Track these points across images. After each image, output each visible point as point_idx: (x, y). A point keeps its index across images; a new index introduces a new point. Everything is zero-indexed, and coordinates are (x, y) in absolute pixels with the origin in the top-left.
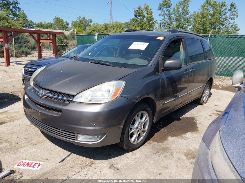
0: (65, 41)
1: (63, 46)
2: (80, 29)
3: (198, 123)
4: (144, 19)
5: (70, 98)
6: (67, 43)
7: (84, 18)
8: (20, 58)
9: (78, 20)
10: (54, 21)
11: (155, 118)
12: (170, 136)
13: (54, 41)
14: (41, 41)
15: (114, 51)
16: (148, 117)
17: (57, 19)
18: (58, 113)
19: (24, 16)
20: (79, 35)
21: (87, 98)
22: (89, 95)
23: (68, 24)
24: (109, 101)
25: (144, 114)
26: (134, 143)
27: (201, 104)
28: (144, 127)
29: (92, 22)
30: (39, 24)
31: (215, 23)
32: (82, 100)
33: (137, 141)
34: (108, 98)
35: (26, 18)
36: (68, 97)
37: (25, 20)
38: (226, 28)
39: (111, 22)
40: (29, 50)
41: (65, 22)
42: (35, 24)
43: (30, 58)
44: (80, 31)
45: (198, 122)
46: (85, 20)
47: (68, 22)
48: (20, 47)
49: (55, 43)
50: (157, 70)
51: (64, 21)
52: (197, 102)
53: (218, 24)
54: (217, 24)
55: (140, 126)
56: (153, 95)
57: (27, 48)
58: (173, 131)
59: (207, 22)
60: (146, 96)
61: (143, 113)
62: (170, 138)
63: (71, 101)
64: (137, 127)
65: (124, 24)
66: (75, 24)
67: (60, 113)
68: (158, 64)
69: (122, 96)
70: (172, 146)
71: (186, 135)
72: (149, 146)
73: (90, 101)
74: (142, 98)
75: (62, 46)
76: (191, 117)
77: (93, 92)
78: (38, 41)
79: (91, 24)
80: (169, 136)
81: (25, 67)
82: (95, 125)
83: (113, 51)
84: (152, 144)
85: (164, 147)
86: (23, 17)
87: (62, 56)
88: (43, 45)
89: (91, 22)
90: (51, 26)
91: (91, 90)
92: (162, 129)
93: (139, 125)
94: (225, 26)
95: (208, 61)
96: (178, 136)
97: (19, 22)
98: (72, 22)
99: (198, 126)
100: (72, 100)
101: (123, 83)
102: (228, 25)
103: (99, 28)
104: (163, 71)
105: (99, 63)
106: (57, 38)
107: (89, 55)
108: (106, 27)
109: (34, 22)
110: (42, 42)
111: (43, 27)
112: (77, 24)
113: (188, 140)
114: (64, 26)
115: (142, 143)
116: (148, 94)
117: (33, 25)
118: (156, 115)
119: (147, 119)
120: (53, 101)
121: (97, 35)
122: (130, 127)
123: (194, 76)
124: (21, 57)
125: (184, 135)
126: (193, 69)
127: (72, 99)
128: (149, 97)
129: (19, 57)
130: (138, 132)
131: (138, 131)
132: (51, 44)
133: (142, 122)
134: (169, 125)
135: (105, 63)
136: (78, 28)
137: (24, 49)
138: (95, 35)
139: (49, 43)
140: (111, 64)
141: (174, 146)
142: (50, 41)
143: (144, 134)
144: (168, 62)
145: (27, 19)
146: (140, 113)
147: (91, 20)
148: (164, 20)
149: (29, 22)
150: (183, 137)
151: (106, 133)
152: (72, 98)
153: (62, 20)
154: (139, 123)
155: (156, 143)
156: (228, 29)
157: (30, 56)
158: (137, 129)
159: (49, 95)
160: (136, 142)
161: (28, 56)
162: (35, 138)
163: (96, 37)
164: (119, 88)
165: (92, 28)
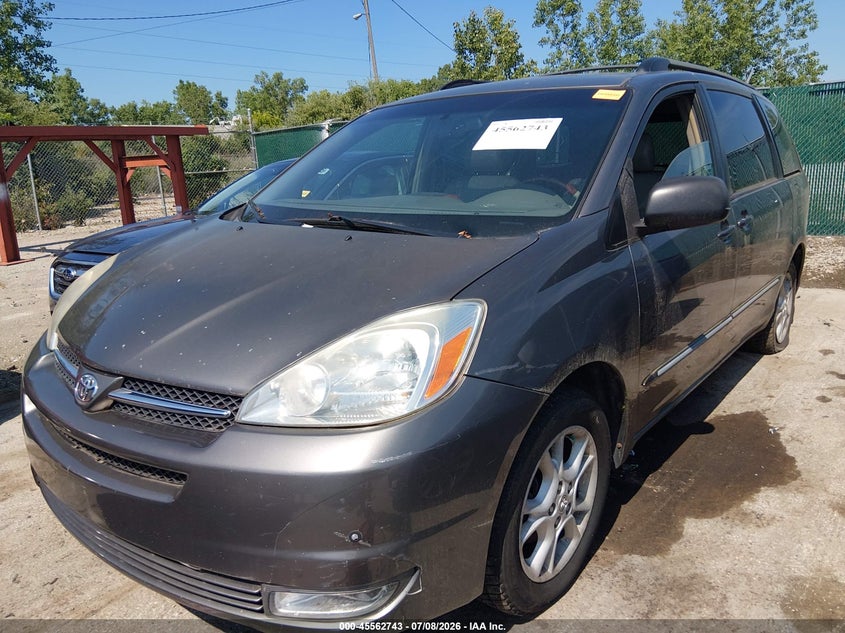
0: (216, 156)
1: (209, 175)
2: (266, 115)
3: (787, 441)
4: (489, 59)
5: (221, 404)
6: (221, 164)
7: (278, 77)
8: (59, 231)
9: (258, 87)
10: (177, 96)
11: (619, 445)
12: (690, 515)
13: (175, 162)
14: (129, 164)
15: (400, 174)
16: (593, 448)
17: (186, 89)
18: (166, 482)
19: (73, 88)
20: (263, 134)
21: (306, 401)
22: (315, 384)
23: (223, 103)
24: (416, 408)
25: (578, 437)
26: (543, 579)
27: (770, 352)
28: (580, 497)
29: (306, 88)
30: (123, 109)
31: (738, 53)
32: (280, 413)
33: (555, 564)
34: (410, 393)
35: (81, 94)
36: (210, 402)
37: (75, 99)
38: (778, 67)
39: (373, 80)
40: (89, 201)
41: (213, 95)
42: (111, 113)
43: (94, 228)
44: (267, 123)
45: (784, 436)
46: (282, 85)
47: (223, 96)
48: (58, 191)
49: (178, 168)
50: (614, 232)
51: (210, 93)
52: (758, 345)
53: (750, 58)
54: (746, 57)
55: (565, 497)
56: (614, 350)
57: (82, 194)
58: (692, 489)
59: (709, 53)
60: (585, 358)
61: (570, 435)
62: (693, 527)
63: (229, 423)
64: (553, 505)
65: (418, 85)
66: (246, 100)
67: (179, 485)
68: (617, 204)
69: (477, 374)
70: (715, 568)
71: (754, 501)
72: (608, 577)
73: (320, 413)
74: (571, 368)
75: (206, 175)
76: (747, 415)
77: (331, 365)
78: (119, 165)
79: (306, 95)
80: (684, 516)
81: (55, 266)
82: (354, 537)
83: (394, 177)
84: (621, 565)
85: (679, 574)
86: (70, 92)
87: (201, 210)
88: (137, 177)
89: (304, 88)
90: (167, 112)
91: (320, 361)
92: (645, 485)
93: (559, 491)
94: (772, 62)
95: (787, 178)
96: (722, 511)
97: (53, 107)
98: (239, 92)
99: (790, 452)
100: (232, 416)
101: (477, 312)
102: (785, 56)
103: (333, 105)
104: (642, 233)
105: (351, 226)
106: (184, 150)
107: (300, 197)
108: (357, 100)
109: (109, 106)
110: (132, 168)
111: (141, 120)
112: (254, 100)
113: (772, 529)
114: (210, 107)
115: (574, 567)
116: (591, 349)
117: (106, 114)
118: (624, 432)
119: (591, 457)
120: (142, 423)
121: (327, 127)
122: (524, 512)
123: (751, 243)
124: (62, 227)
125: (746, 505)
126: (747, 217)
127: (229, 412)
128: (597, 359)
129: (57, 227)
130: (556, 526)
131: (559, 519)
132: (167, 172)
133: (570, 478)
134: (669, 462)
135: (374, 222)
136: (259, 113)
137: (71, 197)
138: (320, 129)
139: (156, 170)
140: (400, 226)
141: (722, 565)
142: (162, 162)
143: (581, 527)
144: (659, 193)
145: (84, 95)
146: (560, 439)
147: (302, 82)
148: (559, 59)
149: (90, 107)
150: (745, 514)
151: (416, 569)
152: (233, 405)
153: (203, 91)
154: (560, 483)
155: (637, 559)
156: (785, 70)
157: (93, 221)
158: (550, 513)
159: (124, 394)
160: (550, 570)
161: (88, 221)
162: (91, 577)
163: (325, 135)
164: (462, 338)
165: (308, 105)
